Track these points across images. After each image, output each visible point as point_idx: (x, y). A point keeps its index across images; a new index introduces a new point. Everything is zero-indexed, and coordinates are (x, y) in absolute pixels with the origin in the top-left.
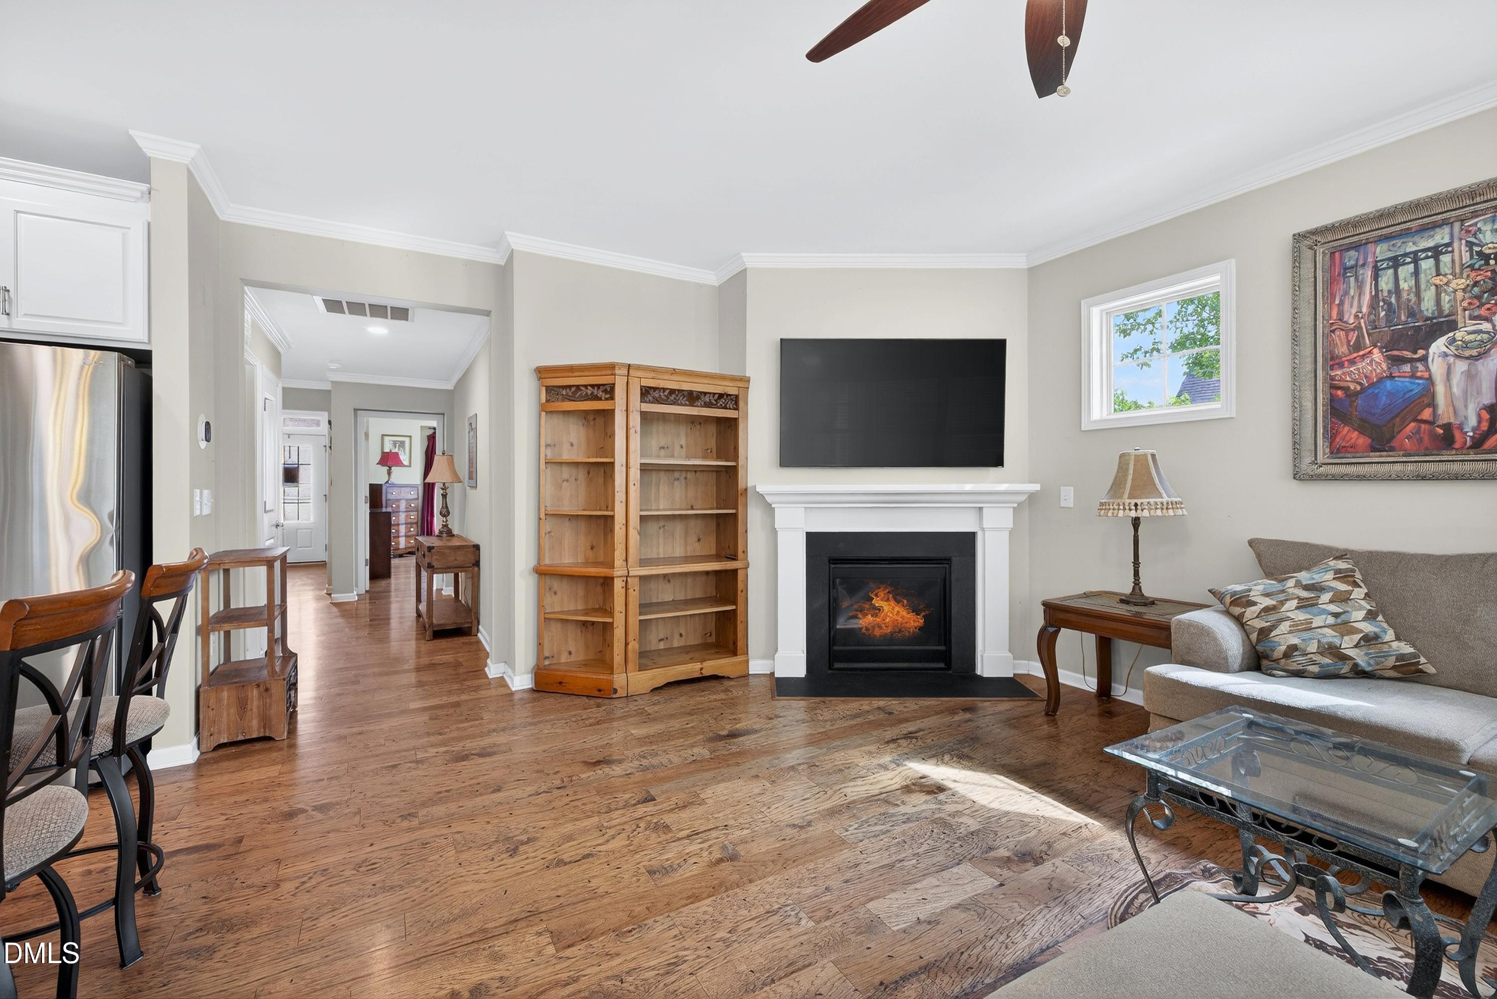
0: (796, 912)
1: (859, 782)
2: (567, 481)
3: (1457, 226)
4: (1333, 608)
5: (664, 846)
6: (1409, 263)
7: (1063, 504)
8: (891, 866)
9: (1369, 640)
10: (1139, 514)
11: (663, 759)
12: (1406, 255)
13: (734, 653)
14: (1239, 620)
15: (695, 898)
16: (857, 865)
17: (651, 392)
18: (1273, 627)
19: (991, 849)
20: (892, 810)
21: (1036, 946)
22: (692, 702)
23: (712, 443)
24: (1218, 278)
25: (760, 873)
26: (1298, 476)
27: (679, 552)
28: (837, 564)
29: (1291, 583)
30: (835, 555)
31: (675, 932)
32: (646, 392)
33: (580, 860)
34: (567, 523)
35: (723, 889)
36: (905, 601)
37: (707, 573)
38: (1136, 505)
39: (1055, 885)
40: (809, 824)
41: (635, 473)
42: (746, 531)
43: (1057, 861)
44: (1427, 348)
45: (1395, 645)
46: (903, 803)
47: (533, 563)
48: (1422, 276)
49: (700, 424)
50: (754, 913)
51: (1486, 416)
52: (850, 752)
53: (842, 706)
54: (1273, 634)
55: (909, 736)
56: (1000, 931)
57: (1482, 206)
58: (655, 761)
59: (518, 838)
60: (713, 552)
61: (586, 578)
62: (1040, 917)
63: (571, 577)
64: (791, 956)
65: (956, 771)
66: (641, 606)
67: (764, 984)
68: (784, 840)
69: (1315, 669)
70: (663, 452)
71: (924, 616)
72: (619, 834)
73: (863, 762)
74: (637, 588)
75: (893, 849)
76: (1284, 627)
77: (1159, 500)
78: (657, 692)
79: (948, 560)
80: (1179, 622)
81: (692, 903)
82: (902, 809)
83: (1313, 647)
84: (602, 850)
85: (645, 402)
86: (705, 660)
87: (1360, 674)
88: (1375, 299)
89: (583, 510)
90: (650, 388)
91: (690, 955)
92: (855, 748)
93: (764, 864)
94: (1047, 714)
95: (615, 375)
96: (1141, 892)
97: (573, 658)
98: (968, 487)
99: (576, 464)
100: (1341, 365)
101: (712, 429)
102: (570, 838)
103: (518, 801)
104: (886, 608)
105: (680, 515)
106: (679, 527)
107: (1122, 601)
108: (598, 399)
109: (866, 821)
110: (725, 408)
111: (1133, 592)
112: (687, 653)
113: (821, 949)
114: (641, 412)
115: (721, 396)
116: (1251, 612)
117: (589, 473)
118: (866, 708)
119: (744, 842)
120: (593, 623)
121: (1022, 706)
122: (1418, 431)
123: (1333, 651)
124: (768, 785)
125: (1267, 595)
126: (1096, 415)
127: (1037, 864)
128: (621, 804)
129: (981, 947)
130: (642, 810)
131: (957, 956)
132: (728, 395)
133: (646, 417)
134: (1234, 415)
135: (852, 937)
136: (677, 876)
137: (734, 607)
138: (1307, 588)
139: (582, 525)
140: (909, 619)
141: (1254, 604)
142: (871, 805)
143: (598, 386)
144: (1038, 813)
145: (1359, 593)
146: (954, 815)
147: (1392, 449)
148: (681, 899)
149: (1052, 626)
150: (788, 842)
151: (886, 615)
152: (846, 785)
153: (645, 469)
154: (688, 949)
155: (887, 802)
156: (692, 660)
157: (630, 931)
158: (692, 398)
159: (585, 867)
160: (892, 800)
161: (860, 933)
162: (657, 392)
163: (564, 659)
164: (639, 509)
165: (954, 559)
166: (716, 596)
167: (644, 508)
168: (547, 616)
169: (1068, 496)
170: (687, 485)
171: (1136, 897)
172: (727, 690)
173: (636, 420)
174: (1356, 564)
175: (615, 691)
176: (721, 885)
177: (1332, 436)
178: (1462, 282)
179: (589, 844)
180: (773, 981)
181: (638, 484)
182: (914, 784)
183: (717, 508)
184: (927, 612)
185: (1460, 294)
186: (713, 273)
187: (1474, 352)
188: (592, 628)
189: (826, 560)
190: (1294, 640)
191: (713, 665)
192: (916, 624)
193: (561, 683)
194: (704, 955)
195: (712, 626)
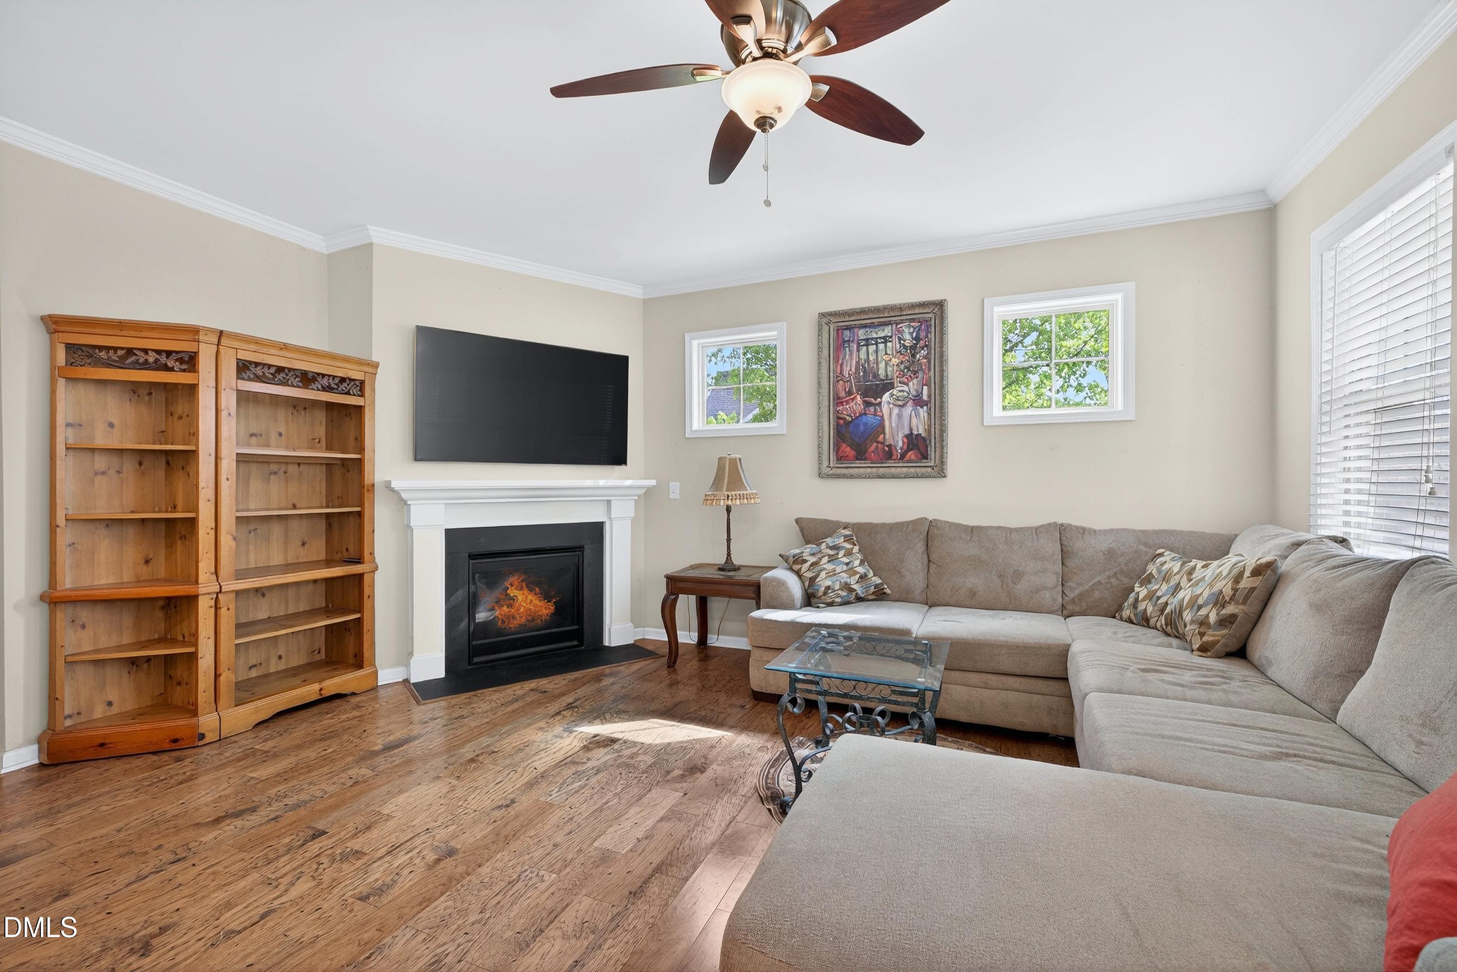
0: (536, 873)
1: (543, 754)
2: (103, 473)
3: (894, 326)
4: (846, 560)
5: (365, 870)
6: (873, 344)
7: (672, 496)
8: (600, 810)
9: (863, 577)
10: (730, 503)
11: (315, 791)
12: (872, 339)
13: (359, 665)
14: (798, 573)
15: (427, 901)
16: (571, 819)
17: (252, 367)
18: (817, 576)
19: (668, 772)
20: (581, 768)
21: (723, 825)
22: (318, 726)
23: (321, 431)
24: (776, 333)
25: (486, 857)
26: (820, 475)
27: (277, 559)
28: (475, 559)
29: (823, 546)
30: (475, 551)
31: (421, 937)
32: (243, 368)
33: (258, 922)
34: (103, 531)
35: (454, 883)
36: (537, 589)
37: (315, 581)
38: (728, 496)
39: (719, 782)
40: (513, 801)
41: (228, 465)
42: (374, 531)
43: (714, 766)
44: (881, 398)
45: (874, 579)
46: (588, 759)
47: (40, 586)
48: (879, 354)
49: (305, 409)
50: (497, 889)
51: (905, 440)
52: (522, 732)
53: (497, 696)
54: (817, 580)
55: (569, 707)
56: (697, 825)
57: (904, 317)
58: (303, 796)
59: (141, 934)
60: (323, 556)
61: (139, 602)
62: (718, 805)
63: (109, 602)
64: (548, 907)
65: (620, 724)
66: (238, 626)
67: (534, 938)
68: (495, 821)
69: (838, 600)
70: (254, 440)
71: (554, 603)
72: (299, 878)
73: (539, 736)
74: (232, 606)
75: (596, 797)
76: (823, 574)
77: (745, 492)
78: (260, 727)
79: (581, 548)
80: (766, 579)
81: (427, 906)
82: (590, 764)
83: (837, 587)
84: (284, 901)
85: (243, 379)
86: (324, 680)
87: (859, 599)
88: (858, 363)
89: (132, 512)
90: (251, 362)
91: (451, 948)
92: (525, 728)
93: (486, 847)
94: (669, 667)
95: (199, 342)
96: (770, 768)
97: (115, 709)
98: (602, 483)
99: (121, 452)
100: (842, 403)
101: (321, 416)
102: (229, 905)
103: (110, 897)
104: (520, 598)
105: (278, 516)
106: (277, 529)
107: (720, 569)
108: (166, 368)
109: (564, 782)
110: (348, 393)
111: (726, 562)
112: (294, 675)
113: (572, 890)
114: (237, 390)
115: (343, 380)
116: (805, 567)
117: (140, 464)
118: (520, 692)
119: (454, 836)
120: (148, 659)
121: (649, 664)
122: (877, 447)
123: (847, 587)
124: (455, 782)
125: (813, 555)
126: (695, 427)
127: (702, 772)
128: (282, 850)
129: (689, 839)
130: (314, 847)
131: (675, 853)
132: (351, 380)
133: (244, 398)
134: (785, 432)
135: (594, 871)
136: (396, 891)
137: (357, 616)
138: (832, 548)
139: (131, 532)
140: (541, 606)
141: (805, 561)
142: (562, 770)
143: (169, 353)
144: (689, 738)
145: (856, 549)
146: (632, 757)
147: (865, 459)
148: (412, 907)
149: (672, 594)
150: (500, 822)
151: (520, 605)
152: (532, 760)
153: (242, 459)
154: (445, 944)
155: (573, 763)
156: (305, 682)
157: (368, 958)
158: (307, 379)
159: (271, 924)
160: (577, 760)
161: (597, 867)
162: (259, 368)
163: (99, 712)
164: (234, 509)
165: (586, 547)
166: (327, 606)
167: (240, 508)
168: (69, 659)
169: (675, 490)
170: (287, 480)
171: (769, 772)
172: (357, 707)
173: (229, 400)
174: (853, 531)
175: (202, 736)
176: (450, 880)
177: (837, 450)
178: (895, 361)
179: (264, 901)
180: (542, 931)
181: (233, 479)
182: (590, 743)
183: (327, 507)
184: (558, 598)
185: (895, 368)
186: (322, 237)
187: (901, 403)
188: (146, 665)
189: (466, 555)
190: (828, 583)
191: (334, 683)
192: (548, 612)
193: (102, 745)
194: (464, 941)
195: (320, 641)
